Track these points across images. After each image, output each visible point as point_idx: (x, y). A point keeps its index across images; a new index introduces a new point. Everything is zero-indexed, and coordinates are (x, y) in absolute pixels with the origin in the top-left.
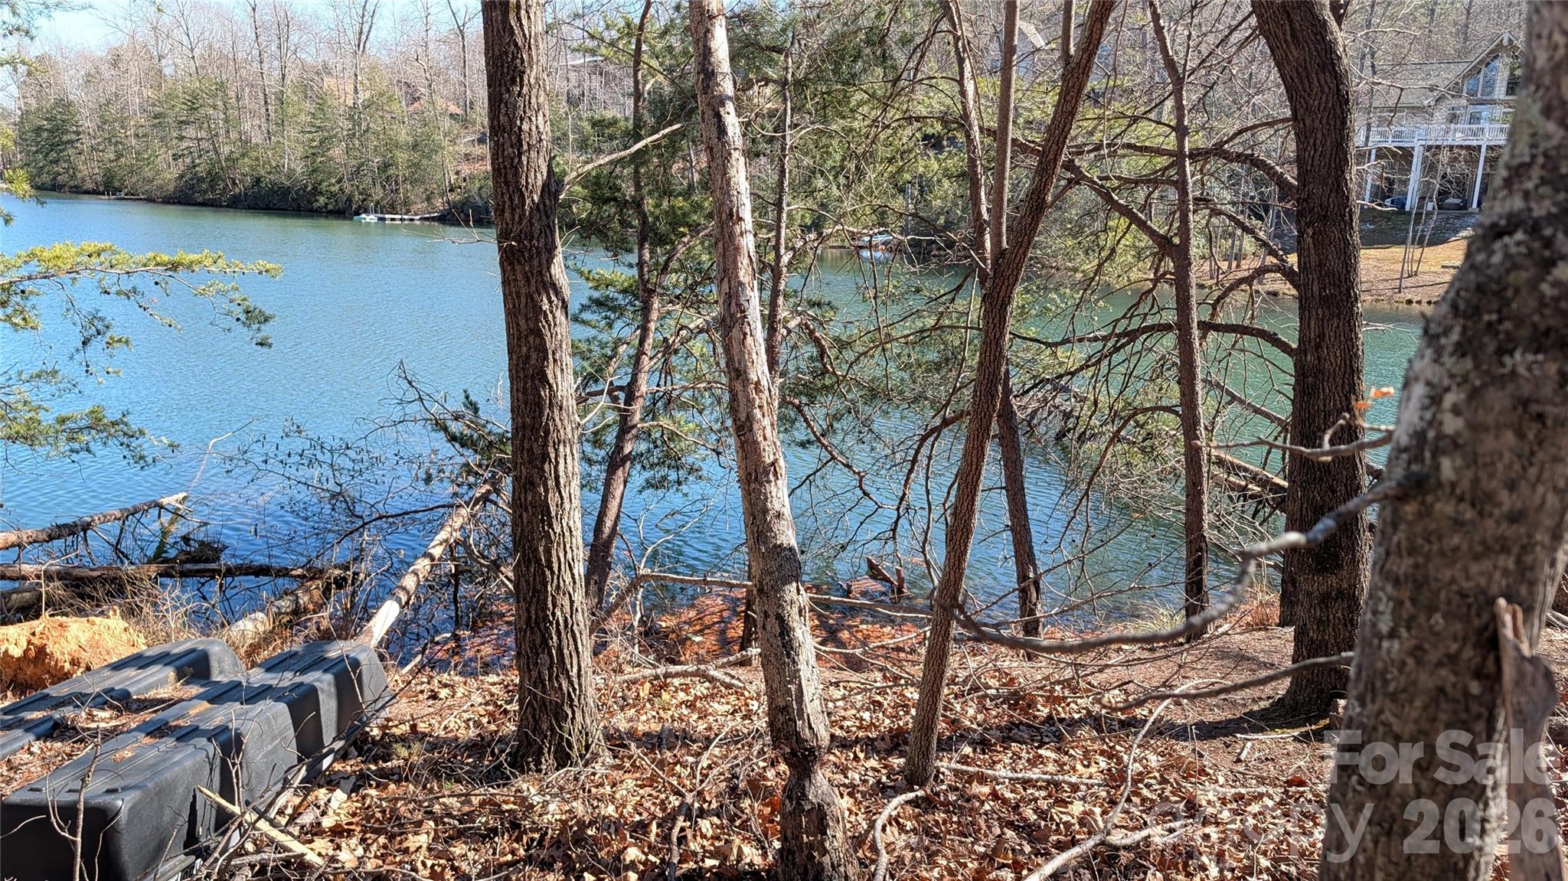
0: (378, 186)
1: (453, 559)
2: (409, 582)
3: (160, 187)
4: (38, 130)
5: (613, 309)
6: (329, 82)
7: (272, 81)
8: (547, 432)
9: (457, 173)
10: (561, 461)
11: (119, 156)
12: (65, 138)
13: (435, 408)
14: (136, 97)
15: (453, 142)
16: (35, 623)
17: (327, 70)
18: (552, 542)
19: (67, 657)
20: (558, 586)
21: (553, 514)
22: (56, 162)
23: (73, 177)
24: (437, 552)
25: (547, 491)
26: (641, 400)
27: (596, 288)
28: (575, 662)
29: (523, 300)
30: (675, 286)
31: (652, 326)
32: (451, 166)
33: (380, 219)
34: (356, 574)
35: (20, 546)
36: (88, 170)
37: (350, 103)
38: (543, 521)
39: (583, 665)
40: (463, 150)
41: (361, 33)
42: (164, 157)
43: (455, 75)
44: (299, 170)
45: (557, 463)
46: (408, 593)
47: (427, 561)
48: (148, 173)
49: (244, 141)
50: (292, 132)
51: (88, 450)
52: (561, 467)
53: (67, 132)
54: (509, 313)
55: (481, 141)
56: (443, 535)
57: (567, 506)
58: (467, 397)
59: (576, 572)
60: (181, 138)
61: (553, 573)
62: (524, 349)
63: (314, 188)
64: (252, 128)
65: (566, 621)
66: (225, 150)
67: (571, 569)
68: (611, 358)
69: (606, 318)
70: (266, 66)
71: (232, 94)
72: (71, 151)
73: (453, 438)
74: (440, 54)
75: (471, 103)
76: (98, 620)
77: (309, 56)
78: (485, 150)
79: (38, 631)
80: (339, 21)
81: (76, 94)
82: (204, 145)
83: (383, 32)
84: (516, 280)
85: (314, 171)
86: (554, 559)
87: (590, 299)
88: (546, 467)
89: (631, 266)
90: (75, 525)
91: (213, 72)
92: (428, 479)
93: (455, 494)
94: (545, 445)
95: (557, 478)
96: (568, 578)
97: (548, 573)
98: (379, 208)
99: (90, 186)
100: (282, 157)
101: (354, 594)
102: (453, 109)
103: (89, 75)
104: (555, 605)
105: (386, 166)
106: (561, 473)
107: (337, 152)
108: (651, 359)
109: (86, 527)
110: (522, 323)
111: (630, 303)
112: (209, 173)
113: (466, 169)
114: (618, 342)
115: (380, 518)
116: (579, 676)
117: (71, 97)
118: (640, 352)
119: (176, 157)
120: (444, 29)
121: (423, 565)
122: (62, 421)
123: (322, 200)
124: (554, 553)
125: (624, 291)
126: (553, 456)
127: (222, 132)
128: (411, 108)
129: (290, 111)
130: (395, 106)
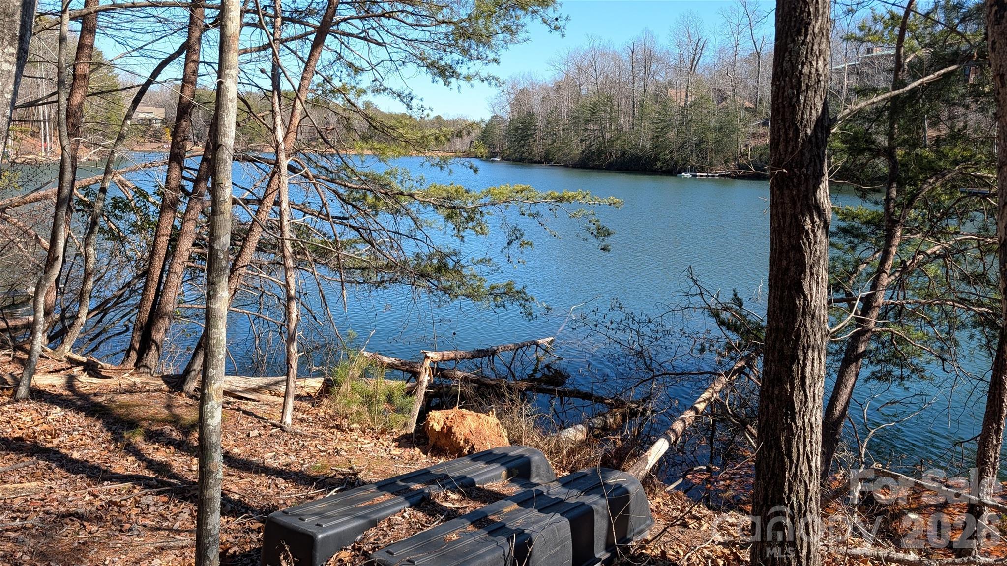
0: (694, 155)
1: (712, 414)
2: (678, 426)
3: (572, 159)
4: (517, 129)
5: (857, 236)
6: (671, 92)
7: (638, 95)
8: (798, 336)
9: (746, 146)
10: (809, 364)
11: (554, 142)
12: (529, 133)
13: (712, 302)
14: (566, 107)
15: (745, 126)
16: (450, 411)
17: (671, 85)
18: (793, 434)
19: (463, 437)
20: (796, 474)
21: (797, 409)
22: (523, 146)
23: (530, 154)
24: (701, 406)
25: (793, 389)
26: (877, 310)
27: (844, 220)
28: (805, 545)
29: (788, 220)
30: (915, 220)
31: (894, 250)
32: (742, 140)
33: (693, 175)
34: (645, 410)
35: (455, 359)
36: (538, 150)
37: (682, 104)
38: (786, 414)
39: (812, 550)
40: (751, 130)
41: (693, 60)
42: (575, 140)
43: (751, 83)
44: (648, 146)
45: (805, 365)
46: (676, 434)
47: (692, 413)
48: (567, 151)
49: (620, 131)
50: (646, 124)
51: (504, 307)
52: (808, 369)
53: (530, 130)
54: (773, 231)
55: (765, 124)
56: (706, 395)
57: (810, 405)
58: (735, 295)
59: (813, 464)
60: (586, 130)
61: (791, 462)
62: (785, 263)
63: (656, 157)
64: (625, 123)
65: (800, 506)
66: (608, 136)
67: (809, 461)
68: (851, 274)
69: (850, 242)
70: (636, 85)
71: (616, 103)
72: (531, 140)
73: (722, 323)
74: (742, 70)
75: (761, 100)
76: (483, 415)
77: (661, 78)
78: (767, 130)
79: (450, 416)
80: (681, 54)
81: (537, 109)
82: (597, 133)
83: (708, 58)
84: (783, 203)
85: (657, 147)
86: (794, 450)
87: (839, 228)
88: (794, 367)
89: (876, 203)
90: (488, 350)
91: (607, 91)
92: (702, 350)
93: (720, 363)
94: (795, 348)
95: (803, 378)
96: (805, 469)
97: (787, 461)
98: (693, 169)
99: (537, 159)
100: (639, 139)
101: (641, 425)
102: (748, 104)
103: (544, 98)
104: (791, 490)
105: (701, 142)
106: (808, 374)
107: (671, 135)
108: (889, 277)
109: (494, 353)
110: (785, 240)
111: (873, 232)
112: (598, 150)
113: (752, 143)
114: (859, 261)
115: (665, 374)
116: (808, 558)
117: (534, 110)
118: (880, 271)
119: (582, 141)
120: (746, 54)
121: (689, 415)
122: (493, 288)
123: (659, 164)
124: (794, 444)
125: (868, 223)
126: (801, 358)
127: (608, 125)
128: (720, 106)
129: (647, 111)
130: (710, 105)
